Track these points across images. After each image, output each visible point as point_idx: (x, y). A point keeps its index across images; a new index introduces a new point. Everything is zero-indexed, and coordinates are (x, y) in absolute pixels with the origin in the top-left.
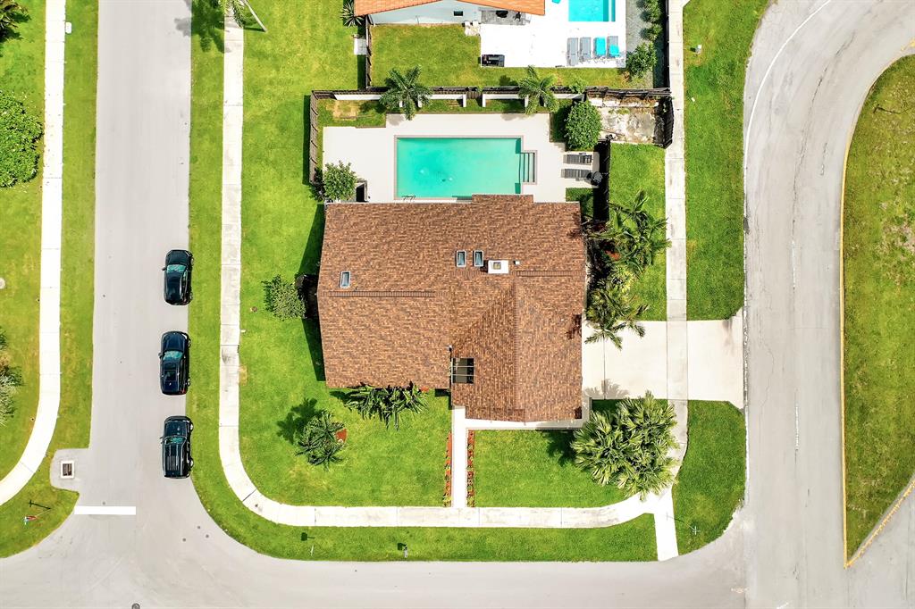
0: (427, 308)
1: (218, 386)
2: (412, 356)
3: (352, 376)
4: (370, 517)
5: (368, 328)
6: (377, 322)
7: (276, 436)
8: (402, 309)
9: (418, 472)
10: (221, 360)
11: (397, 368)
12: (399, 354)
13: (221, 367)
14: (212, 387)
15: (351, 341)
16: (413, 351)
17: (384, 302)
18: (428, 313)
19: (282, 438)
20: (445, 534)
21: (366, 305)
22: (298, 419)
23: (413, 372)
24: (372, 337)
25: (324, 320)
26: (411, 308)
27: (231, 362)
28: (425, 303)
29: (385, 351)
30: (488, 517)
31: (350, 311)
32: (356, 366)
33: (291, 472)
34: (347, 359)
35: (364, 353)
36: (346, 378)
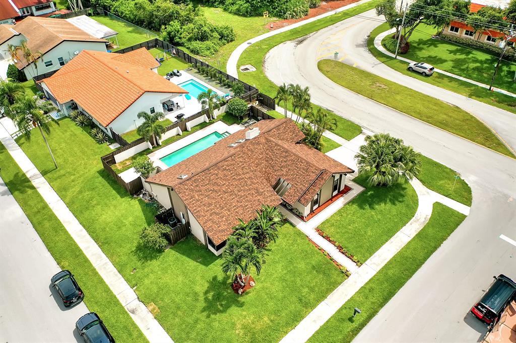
0: (236, 162)
1: (139, 331)
2: (249, 193)
3: (225, 227)
4: (315, 321)
5: (214, 191)
6: (216, 184)
7: (207, 320)
8: (225, 169)
9: (314, 267)
10: (131, 315)
11: (246, 206)
12: (241, 197)
13: (133, 318)
14: (135, 334)
15: (210, 204)
16: (247, 190)
17: (212, 171)
18: (238, 164)
19: (213, 316)
20: (366, 290)
21: (204, 178)
22: (213, 296)
23: (257, 203)
24: (220, 195)
25: (185, 200)
26: (228, 166)
27: (140, 311)
28: (233, 160)
29: (233, 199)
30: (374, 263)
31: (197, 186)
32: (224, 219)
33: (237, 332)
34: (215, 218)
35: (223, 208)
36: (223, 231)
